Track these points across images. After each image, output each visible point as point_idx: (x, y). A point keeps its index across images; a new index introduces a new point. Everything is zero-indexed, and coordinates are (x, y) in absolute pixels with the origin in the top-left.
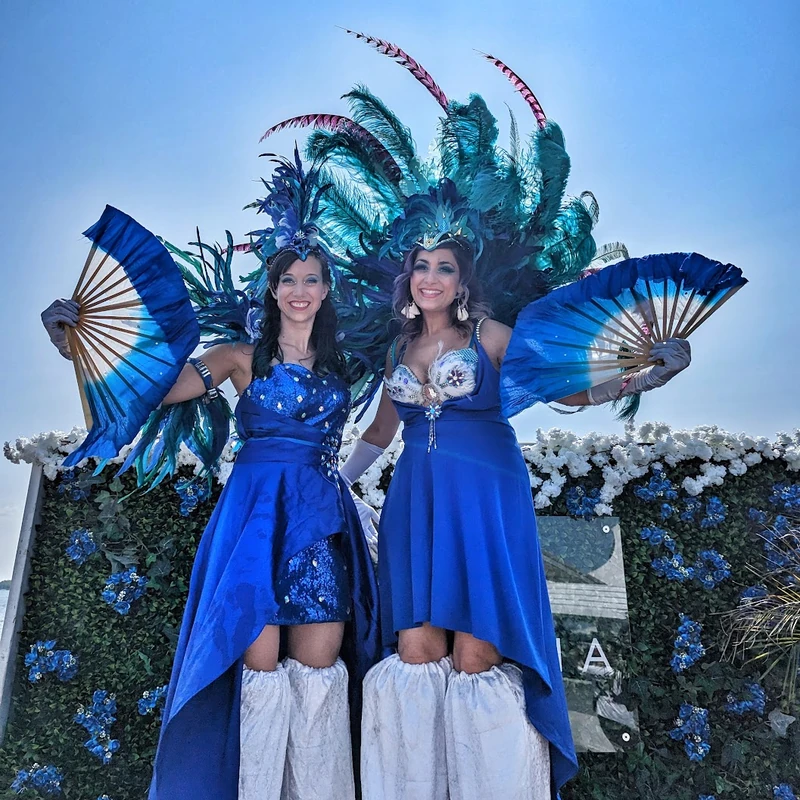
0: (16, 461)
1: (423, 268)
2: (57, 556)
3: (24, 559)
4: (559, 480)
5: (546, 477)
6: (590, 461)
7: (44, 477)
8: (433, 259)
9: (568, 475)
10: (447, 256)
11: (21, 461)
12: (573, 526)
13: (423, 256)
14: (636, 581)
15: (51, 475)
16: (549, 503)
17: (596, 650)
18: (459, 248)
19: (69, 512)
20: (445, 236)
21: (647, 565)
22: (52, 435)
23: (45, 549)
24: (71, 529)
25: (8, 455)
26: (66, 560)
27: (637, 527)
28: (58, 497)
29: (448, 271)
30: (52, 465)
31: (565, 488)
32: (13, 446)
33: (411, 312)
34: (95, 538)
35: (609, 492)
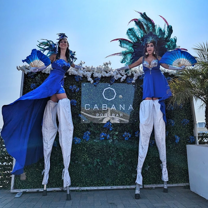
0: (19, 70)
1: (148, 46)
2: (28, 88)
3: (22, 88)
4: (125, 76)
5: (123, 76)
6: (131, 73)
7: (25, 73)
8: (150, 45)
9: (127, 75)
10: (152, 44)
11: (20, 70)
12: (128, 85)
13: (148, 45)
14: (139, 95)
15: (26, 73)
16: (123, 80)
17: (131, 106)
18: (153, 42)
19: (30, 80)
20: (151, 41)
21: (141, 92)
22: (26, 65)
23: (26, 87)
24: (31, 83)
25: (18, 69)
26: (30, 89)
27: (140, 85)
28: (28, 77)
29: (152, 46)
30: (26, 71)
31: (127, 78)
32: (18, 67)
33: (147, 54)
34: (36, 85)
35: (135, 78)
